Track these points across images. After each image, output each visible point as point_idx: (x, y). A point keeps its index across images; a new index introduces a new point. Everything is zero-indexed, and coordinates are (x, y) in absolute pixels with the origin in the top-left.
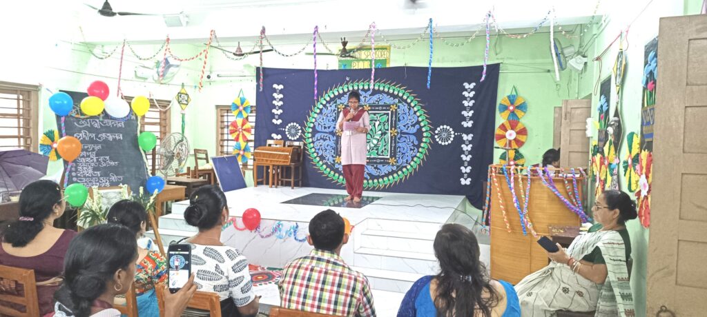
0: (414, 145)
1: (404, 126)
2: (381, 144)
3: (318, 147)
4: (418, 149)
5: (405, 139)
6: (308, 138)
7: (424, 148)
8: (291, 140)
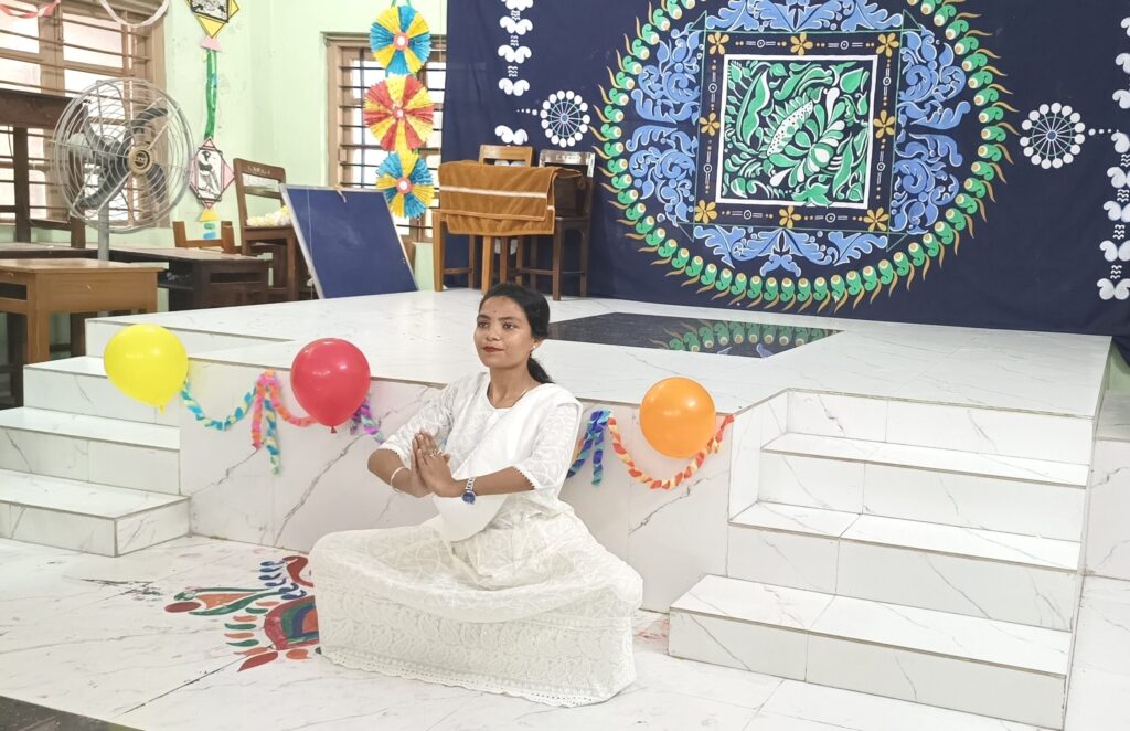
0: (949, 169)
1: (921, 105)
2: (845, 161)
3: (642, 173)
4: (962, 181)
5: (919, 149)
6: (612, 142)
7: (981, 178)
8: (557, 147)
